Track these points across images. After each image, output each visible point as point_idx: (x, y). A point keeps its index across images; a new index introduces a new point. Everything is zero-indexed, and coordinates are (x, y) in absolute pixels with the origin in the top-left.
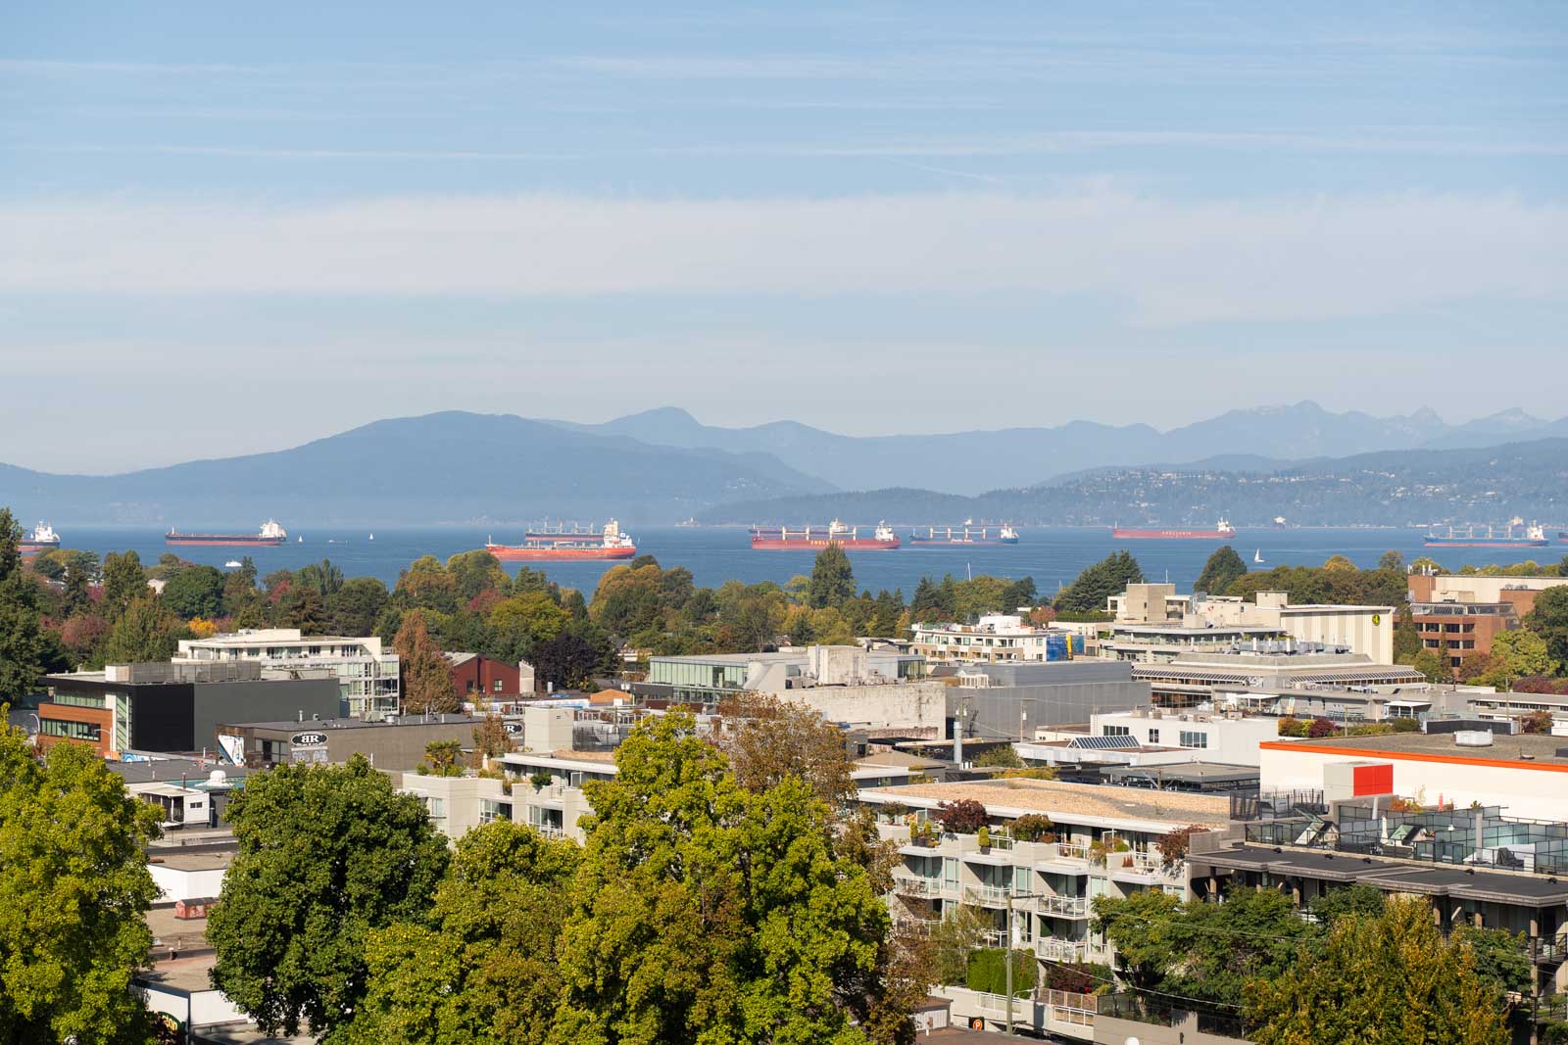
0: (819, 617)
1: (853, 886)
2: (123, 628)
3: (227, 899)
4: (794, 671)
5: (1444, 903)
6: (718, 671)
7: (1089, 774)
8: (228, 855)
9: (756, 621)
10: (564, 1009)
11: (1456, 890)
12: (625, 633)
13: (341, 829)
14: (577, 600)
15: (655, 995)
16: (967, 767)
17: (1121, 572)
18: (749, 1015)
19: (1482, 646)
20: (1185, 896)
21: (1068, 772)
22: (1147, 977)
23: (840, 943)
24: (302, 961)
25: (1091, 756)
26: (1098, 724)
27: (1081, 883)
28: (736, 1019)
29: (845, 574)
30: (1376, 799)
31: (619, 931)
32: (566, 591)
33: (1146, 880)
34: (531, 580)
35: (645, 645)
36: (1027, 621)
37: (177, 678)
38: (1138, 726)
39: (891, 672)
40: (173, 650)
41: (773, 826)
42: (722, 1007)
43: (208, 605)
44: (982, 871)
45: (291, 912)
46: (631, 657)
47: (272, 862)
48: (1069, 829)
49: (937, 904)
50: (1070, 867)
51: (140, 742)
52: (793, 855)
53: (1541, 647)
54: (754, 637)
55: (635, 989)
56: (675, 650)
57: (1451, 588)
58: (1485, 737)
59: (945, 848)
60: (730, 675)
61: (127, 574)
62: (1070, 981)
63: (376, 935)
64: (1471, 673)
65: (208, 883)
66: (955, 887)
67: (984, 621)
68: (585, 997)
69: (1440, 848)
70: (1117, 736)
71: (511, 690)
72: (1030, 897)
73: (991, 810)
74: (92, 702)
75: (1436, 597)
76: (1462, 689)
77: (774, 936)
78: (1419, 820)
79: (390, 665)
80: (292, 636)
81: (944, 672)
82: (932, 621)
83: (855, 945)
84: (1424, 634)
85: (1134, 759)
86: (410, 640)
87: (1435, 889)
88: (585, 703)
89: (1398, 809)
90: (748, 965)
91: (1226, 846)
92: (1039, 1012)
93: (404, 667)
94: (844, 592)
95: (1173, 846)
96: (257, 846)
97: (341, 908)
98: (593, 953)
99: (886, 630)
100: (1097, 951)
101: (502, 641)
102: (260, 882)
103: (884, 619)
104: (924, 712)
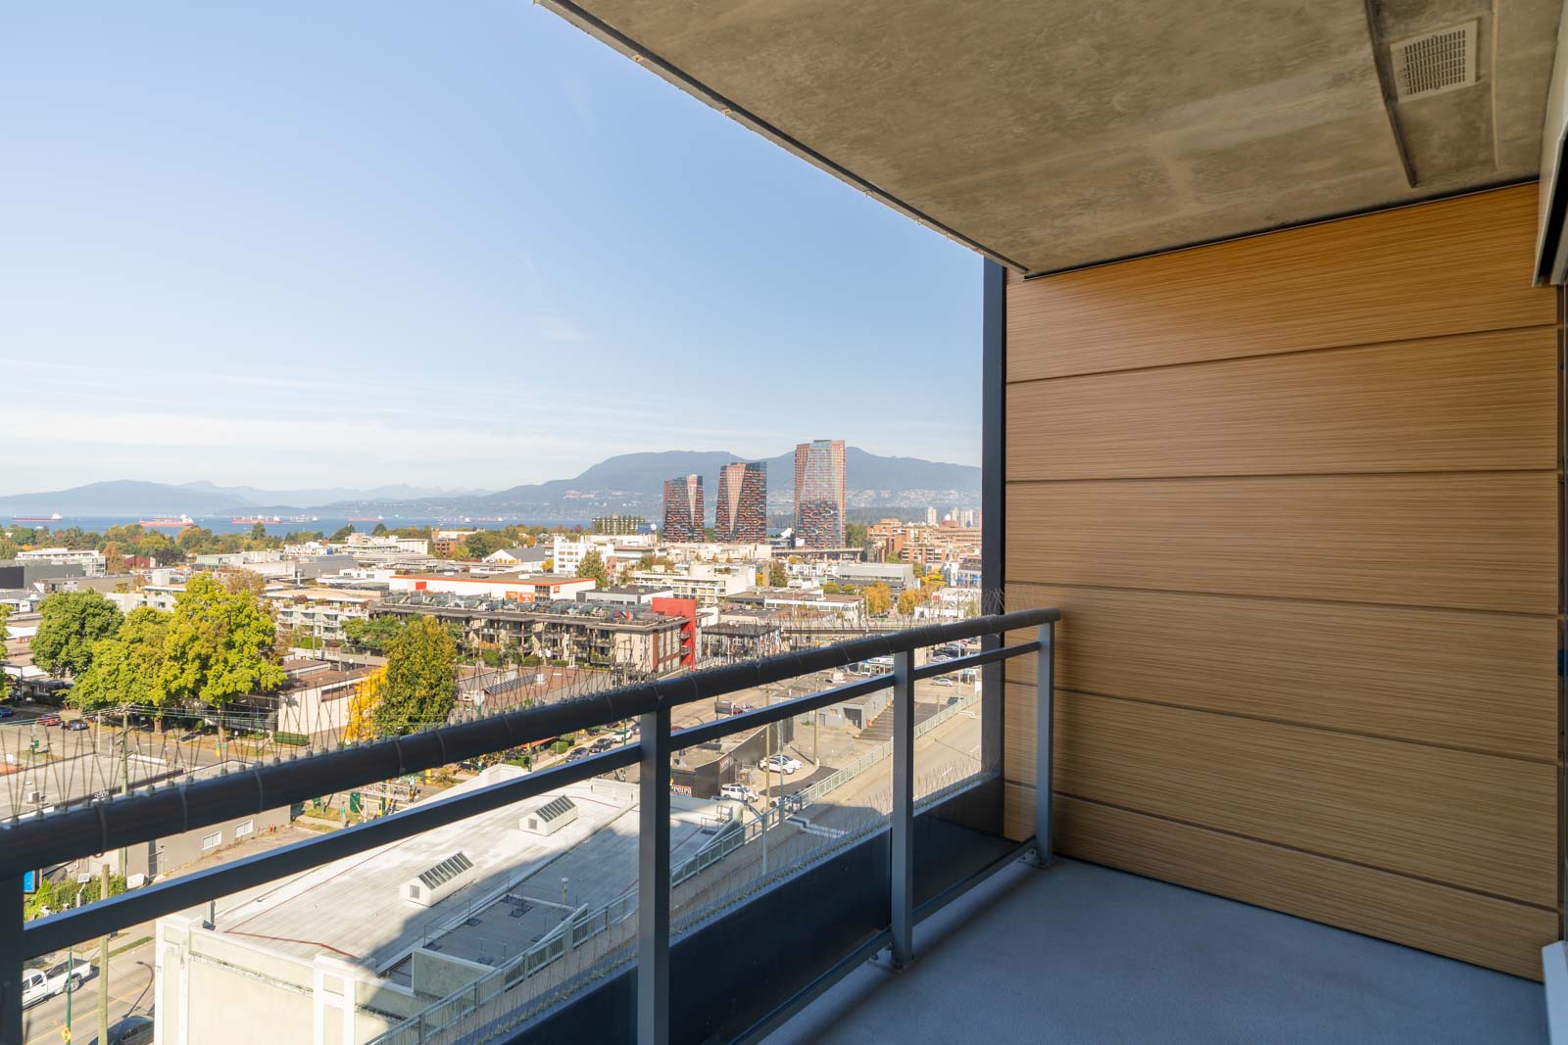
0: (255, 543)
1: (265, 621)
3: (38, 636)
4: (246, 559)
5: (440, 617)
6: (220, 559)
7: (340, 586)
8: (38, 622)
9: (233, 544)
10: (166, 663)
11: (443, 614)
12: (188, 548)
13: (84, 611)
14: (171, 539)
15: (199, 656)
16: (301, 585)
17: (350, 530)
18: (230, 660)
19: (451, 550)
20: (367, 619)
21: (332, 586)
22: (356, 642)
23: (261, 637)
24: (67, 654)
25: (339, 581)
26: (342, 572)
27: (336, 617)
28: (226, 661)
29: (263, 530)
30: (422, 591)
31: (186, 638)
32: (167, 536)
33: (356, 615)
34: (154, 532)
35: (195, 552)
36: (321, 543)
37: (17, 565)
38: (354, 573)
39: (278, 559)
40: (16, 555)
41: (239, 604)
42: (221, 658)
43: (31, 540)
44: (305, 615)
45: (63, 638)
46: (190, 555)
47: (55, 624)
48: (333, 602)
49: (291, 625)
50: (333, 612)
52: (245, 612)
53: (467, 550)
54: (233, 548)
55: (191, 655)
56: (206, 553)
57: (443, 534)
58: (452, 573)
59: (294, 609)
60: (224, 560)
62: (333, 644)
63: (96, 644)
64: (449, 557)
65: (31, 631)
66: (297, 619)
67: (307, 544)
68: (175, 658)
69: (439, 603)
70: (348, 576)
71: (147, 566)
72: (320, 621)
73: (309, 597)
75: (439, 537)
76: (446, 561)
77: (239, 636)
78: (433, 596)
79: (102, 559)
80: (64, 550)
81: (294, 558)
82: (291, 544)
83: (265, 638)
84: (436, 546)
85: (353, 582)
86: (110, 552)
87: (436, 614)
88: (174, 570)
89: (427, 593)
90: (230, 645)
91: (379, 605)
92: (323, 654)
93: (107, 560)
94: (263, 536)
95: (364, 606)
96: (50, 617)
97: (82, 636)
98: (176, 645)
99: (276, 547)
100: (341, 636)
101: (143, 552)
102: (51, 630)
103: (275, 543)
104: (288, 570)
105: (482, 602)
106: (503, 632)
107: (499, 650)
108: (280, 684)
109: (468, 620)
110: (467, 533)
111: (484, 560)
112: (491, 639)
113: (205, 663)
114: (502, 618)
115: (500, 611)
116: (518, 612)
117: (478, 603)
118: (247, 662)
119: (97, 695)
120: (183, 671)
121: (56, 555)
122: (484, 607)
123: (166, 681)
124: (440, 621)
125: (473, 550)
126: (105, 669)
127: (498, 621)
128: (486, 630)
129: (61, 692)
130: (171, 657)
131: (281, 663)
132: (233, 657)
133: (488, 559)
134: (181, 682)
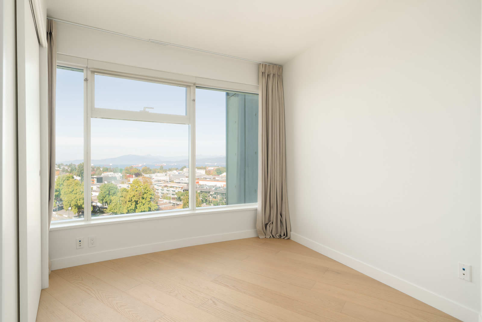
0: (160, 171)
2: (97, 172)
3: (99, 195)
4: (156, 175)
5: (202, 191)
6: (150, 175)
7: (179, 183)
8: (99, 192)
10: (127, 202)
11: (202, 190)
12: (143, 172)
13: (109, 189)
14: (140, 170)
15: (135, 201)
17: (185, 167)
18: (143, 202)
19: (211, 172)
20: (183, 192)
22: (179, 198)
24: (106, 200)
25: (180, 181)
26: (181, 179)
27: (175, 191)
28: (142, 202)
29: (163, 168)
30: (197, 184)
31: (132, 196)
33: (180, 190)
34: (135, 168)
35: (145, 173)
36: (177, 171)
37: (102, 176)
38: (184, 179)
39: (164, 175)
41: (145, 187)
42: (141, 202)
43: (107, 170)
44: (167, 190)
45: (105, 196)
46: (143, 174)
47: (103, 192)
48: (174, 187)
51: (97, 182)
52: (147, 189)
53: (216, 172)
54: (154, 172)
55: (133, 200)
56: (147, 174)
57: (210, 168)
58: (209, 179)
59: (164, 189)
60: (151, 176)
61: (98, 168)
62: (173, 198)
63: (112, 197)
64: (210, 174)
65: (97, 194)
66: (165, 192)
67: (173, 171)
68: (129, 201)
69: (202, 187)
70: (182, 180)
71: (132, 177)
72: (171, 192)
73: (168, 186)
74: (93, 179)
75: (208, 169)
76: (209, 176)
77: (145, 196)
78: (200, 185)
79: (121, 175)
80: (112, 173)
81: (169, 175)
82: (169, 171)
83: (152, 196)
84: (207, 171)
85: (183, 182)
86: (123, 173)
87: (201, 190)
89: (199, 185)
90: (143, 198)
91: (186, 188)
92: (170, 201)
93: (123, 175)
95: (182, 188)
96: (102, 190)
97: (109, 195)
98: (130, 198)
99: (166, 172)
100: (176, 196)
101: (132, 173)
102: (102, 193)
103: (165, 171)
104: (167, 178)
105: (213, 187)
106: (219, 196)
107: (217, 201)
108: (156, 209)
109: (209, 192)
110: (216, 168)
111: (220, 175)
112: (215, 198)
113: (137, 202)
114: (218, 192)
115: (218, 190)
116: (223, 190)
117: (212, 187)
118: (147, 203)
119: (112, 211)
120: (132, 205)
121: (110, 174)
122: (214, 188)
123: (128, 207)
124: (202, 192)
125: (218, 173)
126: (114, 204)
127: (217, 193)
128: (214, 195)
129: (105, 210)
130: (128, 201)
131: (157, 203)
132: (144, 201)
133: (221, 175)
134: (131, 208)
